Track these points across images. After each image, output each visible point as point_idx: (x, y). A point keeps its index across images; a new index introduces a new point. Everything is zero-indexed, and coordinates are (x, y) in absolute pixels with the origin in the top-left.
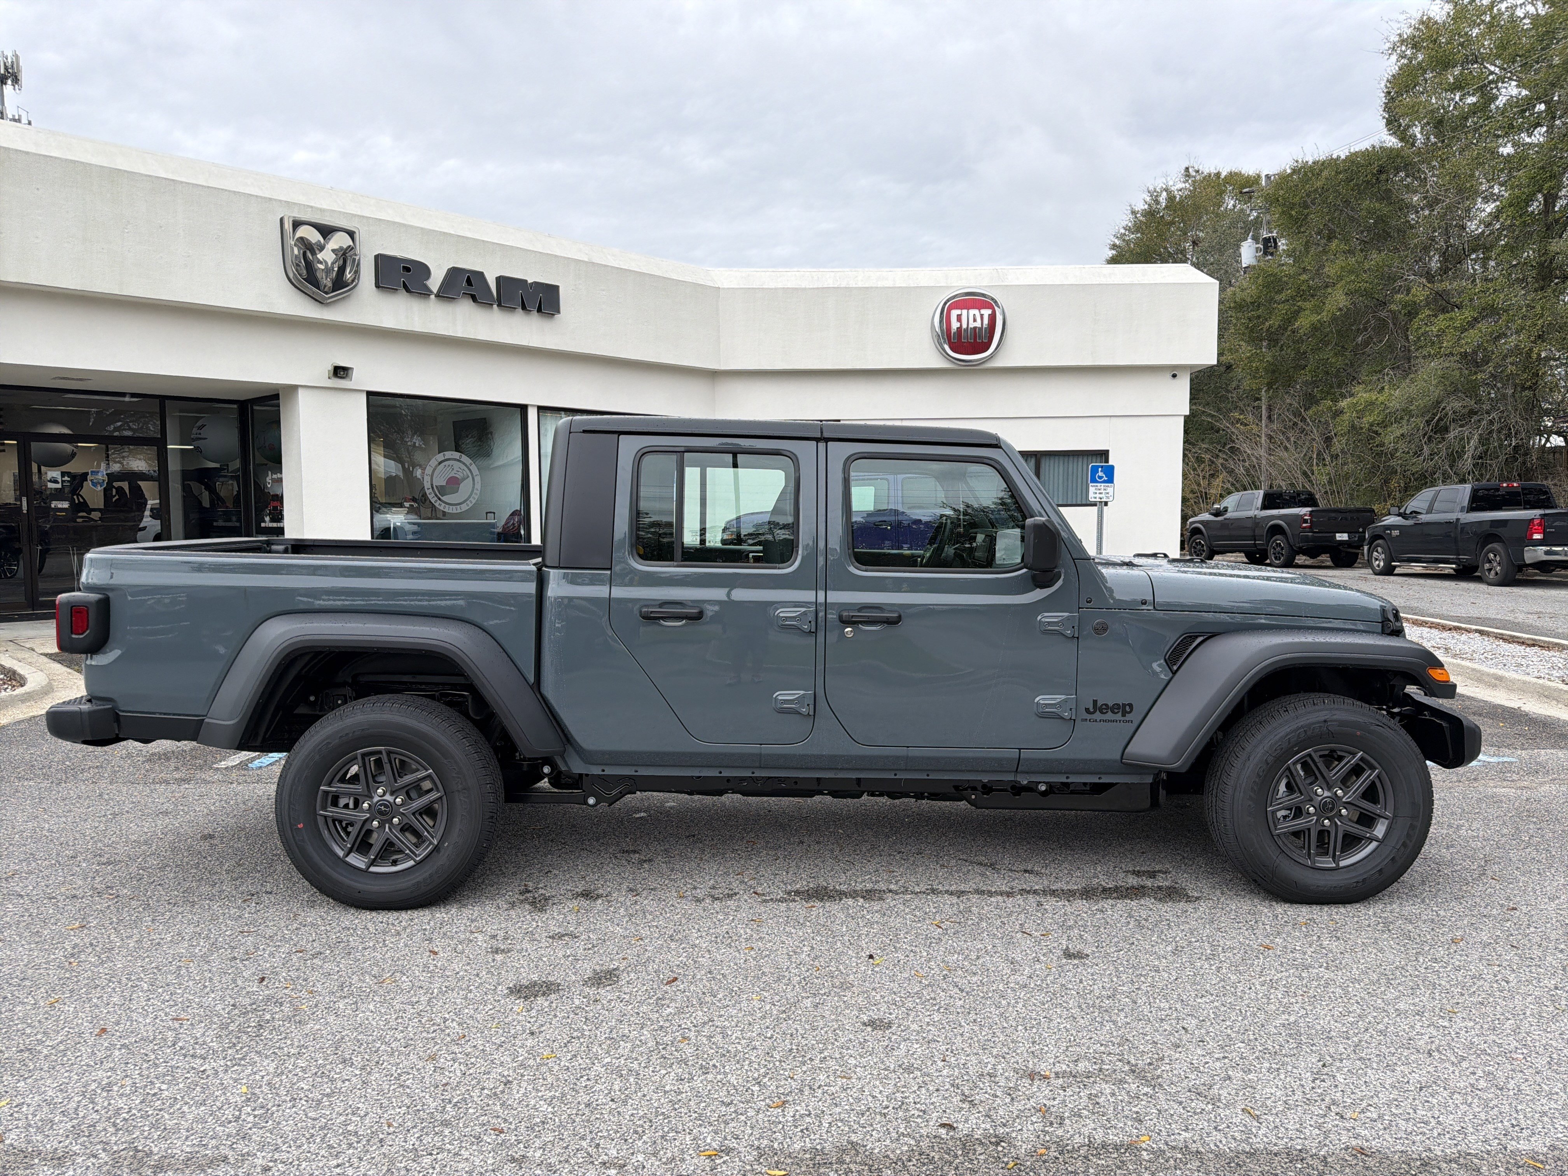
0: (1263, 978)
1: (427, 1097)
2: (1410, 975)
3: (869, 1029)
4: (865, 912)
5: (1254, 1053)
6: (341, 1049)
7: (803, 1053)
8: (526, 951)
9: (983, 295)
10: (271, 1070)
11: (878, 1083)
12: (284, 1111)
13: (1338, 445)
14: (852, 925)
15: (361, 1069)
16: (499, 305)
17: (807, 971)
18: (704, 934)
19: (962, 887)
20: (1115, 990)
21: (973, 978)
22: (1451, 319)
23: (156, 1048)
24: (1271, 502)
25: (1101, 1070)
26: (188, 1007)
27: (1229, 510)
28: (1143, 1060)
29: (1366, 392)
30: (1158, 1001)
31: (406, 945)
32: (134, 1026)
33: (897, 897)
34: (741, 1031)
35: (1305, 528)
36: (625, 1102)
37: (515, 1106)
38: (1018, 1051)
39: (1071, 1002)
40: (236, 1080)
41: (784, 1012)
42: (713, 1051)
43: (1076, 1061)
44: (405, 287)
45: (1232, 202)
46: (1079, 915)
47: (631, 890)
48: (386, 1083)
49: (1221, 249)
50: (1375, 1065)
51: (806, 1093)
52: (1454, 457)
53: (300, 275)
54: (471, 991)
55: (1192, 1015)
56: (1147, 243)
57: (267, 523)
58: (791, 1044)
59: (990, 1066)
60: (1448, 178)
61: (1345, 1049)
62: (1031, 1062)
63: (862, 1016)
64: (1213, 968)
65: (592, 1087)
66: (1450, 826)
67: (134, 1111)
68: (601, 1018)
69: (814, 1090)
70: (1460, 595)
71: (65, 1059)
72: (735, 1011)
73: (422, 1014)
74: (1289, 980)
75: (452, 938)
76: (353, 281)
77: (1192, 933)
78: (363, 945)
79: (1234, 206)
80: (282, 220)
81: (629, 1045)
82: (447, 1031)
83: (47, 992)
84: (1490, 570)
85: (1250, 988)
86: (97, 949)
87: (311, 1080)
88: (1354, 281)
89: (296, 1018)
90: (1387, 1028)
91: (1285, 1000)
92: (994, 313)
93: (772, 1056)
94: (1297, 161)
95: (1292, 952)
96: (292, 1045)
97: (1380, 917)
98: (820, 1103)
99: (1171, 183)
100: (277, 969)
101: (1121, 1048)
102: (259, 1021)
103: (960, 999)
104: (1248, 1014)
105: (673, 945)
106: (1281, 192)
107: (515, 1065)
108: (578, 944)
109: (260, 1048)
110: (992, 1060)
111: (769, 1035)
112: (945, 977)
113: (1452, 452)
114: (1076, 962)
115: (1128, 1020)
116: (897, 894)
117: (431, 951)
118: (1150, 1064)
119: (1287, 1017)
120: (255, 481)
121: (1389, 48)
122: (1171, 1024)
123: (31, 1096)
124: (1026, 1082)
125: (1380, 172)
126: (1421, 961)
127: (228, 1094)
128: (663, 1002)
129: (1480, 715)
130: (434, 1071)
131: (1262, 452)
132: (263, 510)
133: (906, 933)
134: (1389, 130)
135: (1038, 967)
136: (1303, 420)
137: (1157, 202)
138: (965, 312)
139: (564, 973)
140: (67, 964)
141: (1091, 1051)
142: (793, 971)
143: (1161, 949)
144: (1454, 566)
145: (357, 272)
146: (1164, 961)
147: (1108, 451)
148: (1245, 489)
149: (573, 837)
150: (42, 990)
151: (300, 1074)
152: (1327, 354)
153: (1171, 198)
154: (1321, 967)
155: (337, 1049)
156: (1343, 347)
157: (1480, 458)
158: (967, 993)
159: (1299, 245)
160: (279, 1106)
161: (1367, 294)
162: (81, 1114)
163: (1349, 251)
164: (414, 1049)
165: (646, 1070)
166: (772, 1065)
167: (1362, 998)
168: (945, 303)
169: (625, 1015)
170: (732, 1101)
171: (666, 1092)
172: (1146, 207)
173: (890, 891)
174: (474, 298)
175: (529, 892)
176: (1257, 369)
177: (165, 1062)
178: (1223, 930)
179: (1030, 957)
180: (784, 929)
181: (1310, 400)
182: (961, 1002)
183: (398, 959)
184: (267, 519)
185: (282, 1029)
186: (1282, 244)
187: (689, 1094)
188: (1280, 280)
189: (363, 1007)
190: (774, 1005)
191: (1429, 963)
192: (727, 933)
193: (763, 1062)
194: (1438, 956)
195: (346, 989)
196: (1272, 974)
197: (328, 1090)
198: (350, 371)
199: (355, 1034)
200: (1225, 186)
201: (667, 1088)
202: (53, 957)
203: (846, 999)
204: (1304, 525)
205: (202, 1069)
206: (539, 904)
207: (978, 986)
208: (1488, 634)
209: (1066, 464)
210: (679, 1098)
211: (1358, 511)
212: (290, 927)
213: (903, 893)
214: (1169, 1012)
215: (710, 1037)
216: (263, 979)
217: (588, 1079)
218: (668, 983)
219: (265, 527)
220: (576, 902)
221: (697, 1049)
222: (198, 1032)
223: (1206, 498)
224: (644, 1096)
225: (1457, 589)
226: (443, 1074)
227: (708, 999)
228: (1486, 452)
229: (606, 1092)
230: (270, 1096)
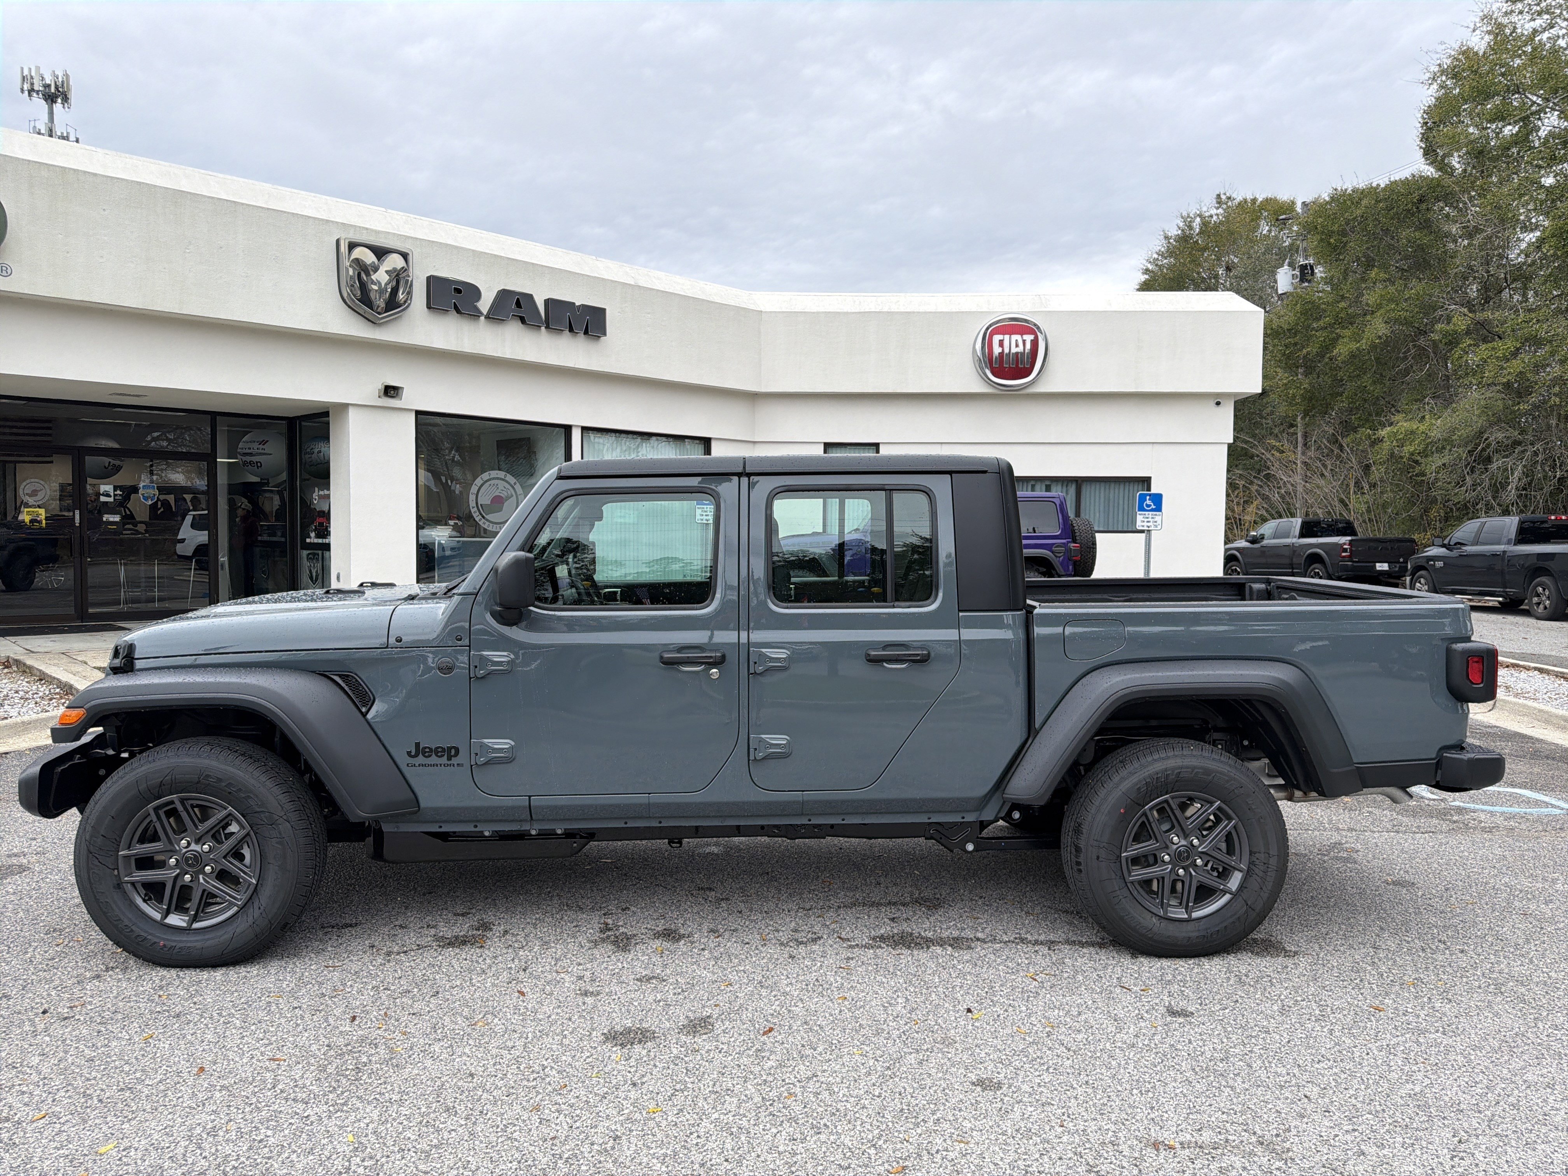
0: (1379, 1043)
1: (537, 1151)
2: (1533, 1043)
3: (979, 1089)
4: (956, 962)
5: (1384, 1125)
6: (443, 1096)
7: (915, 1114)
8: (616, 994)
9: (1026, 321)
10: (376, 1118)
11: (997, 1148)
12: (394, 1163)
13: (1377, 473)
14: (944, 975)
15: (467, 1119)
16: (547, 327)
17: (906, 1024)
18: (794, 981)
19: (1052, 937)
20: (1227, 1052)
21: (1077, 1036)
22: (1493, 349)
23: (256, 1090)
24: (1308, 529)
25: (1227, 1141)
26: (283, 1046)
27: (1266, 537)
28: (1269, 1131)
29: (1406, 421)
30: (1273, 1065)
31: (493, 985)
32: (231, 1066)
33: (986, 946)
34: (847, 1088)
35: (1344, 557)
36: (739, 1163)
37: (628, 1164)
38: (1138, 1118)
39: (1183, 1064)
40: (341, 1128)
41: (889, 1068)
42: (822, 1109)
43: (1199, 1130)
44: (456, 308)
45: (1267, 228)
46: (1177, 969)
47: (712, 931)
48: (493, 1135)
49: (1255, 274)
50: (1513, 1143)
51: (925, 1158)
52: (1498, 487)
53: (354, 296)
54: (565, 1037)
55: (1312, 1082)
56: (1181, 269)
57: (312, 539)
58: (902, 1103)
59: (1111, 1134)
60: (1489, 208)
61: (1479, 1123)
62: (1152, 1130)
63: (969, 1075)
64: (1325, 1030)
65: (704, 1146)
66: (1544, 879)
67: (243, 1159)
68: (702, 1069)
69: (932, 1155)
70: (1510, 630)
71: (167, 1100)
72: (838, 1066)
73: (519, 1059)
74: (1407, 1046)
75: (538, 978)
76: (405, 302)
77: (1297, 992)
78: (450, 984)
79: (1270, 231)
80: (338, 241)
81: (735, 1100)
82: (548, 1080)
83: (140, 1027)
84: (1538, 604)
85: (1368, 1054)
86: (185, 981)
87: (417, 1129)
88: (1394, 310)
89: (392, 1061)
90: (1519, 1101)
91: (1406, 1068)
92: (1036, 338)
93: (883, 1117)
94: (1336, 190)
95: (1404, 1014)
96: (393, 1090)
97: (1490, 978)
98: (941, 1169)
99: (1205, 209)
100: (367, 1008)
101: (1244, 1117)
102: (356, 1064)
103: (1068, 1059)
104: (1371, 1082)
105: (764, 992)
106: (1320, 220)
107: (621, 1118)
108: (667, 988)
109: (361, 1093)
110: (1113, 1127)
111: (877, 1094)
112: (1049, 1034)
113: (1495, 484)
114: (1181, 1020)
115: (1246, 1086)
116: (986, 943)
117: (519, 992)
118: (1277, 1135)
119: (1412, 1087)
120: (301, 497)
121: (1430, 78)
122: (1292, 1091)
123: (137, 1139)
124: (1150, 1152)
125: (1421, 201)
126: (1541, 1027)
127: (335, 1143)
128: (763, 1054)
129: (1553, 759)
130: (540, 1123)
131: (1298, 479)
132: (309, 525)
133: (1001, 985)
134: (1427, 159)
135: (1143, 1024)
136: (1341, 447)
137: (1191, 228)
138: (1007, 337)
139: (657, 1020)
140: (156, 997)
141: (1213, 1119)
142: (891, 1024)
143: (1266, 1007)
144: (1501, 599)
145: (409, 293)
146: (1272, 1020)
147: (1150, 478)
148: (1281, 517)
149: (646, 872)
150: (135, 1024)
151: (405, 1123)
152: (1367, 380)
153: (1205, 224)
154: (1437, 1031)
155: (438, 1096)
156: (1381, 375)
157: (1524, 489)
158: (1074, 1052)
159: (1337, 274)
160: (388, 1157)
161: (1407, 323)
162: (190, 1161)
163: (1389, 280)
164: (517, 1099)
165: (756, 1128)
166: (885, 1126)
167: (1486, 1068)
168: (987, 329)
169: (725, 1066)
170: (849, 1165)
171: (780, 1153)
172: (1180, 232)
173: (978, 939)
174: (523, 320)
175: (609, 930)
176: (1294, 396)
177: (267, 1106)
178: (1328, 988)
179: (1133, 1014)
180: (875, 978)
181: (1348, 428)
182: (1070, 1061)
183: (488, 1000)
184: (313, 535)
185: (380, 1073)
186: (1319, 271)
187: (804, 1155)
188: (1318, 307)
189: (459, 1051)
190: (878, 1061)
191: (1550, 1031)
192: (817, 980)
193: (875, 1122)
194: (1558, 1022)
195: (439, 1031)
196: (1387, 1039)
197: (435, 1141)
198: (400, 391)
199: (455, 1081)
200: (1260, 212)
201: (781, 1149)
202: (141, 989)
203: (950, 1056)
204: (1344, 554)
205: (306, 1115)
206: (623, 943)
207: (1085, 1045)
208: (1547, 672)
209: (1107, 491)
210: (795, 1159)
211: (1399, 540)
212: (374, 963)
213: (991, 941)
214: (1287, 1078)
215: (817, 1094)
216: (354, 1018)
217: (698, 1137)
218: (765, 1033)
219: (310, 543)
220: (658, 942)
221: (805, 1107)
222: (297, 1073)
223: (1241, 525)
224: (758, 1156)
225: (1505, 623)
226: (549, 1126)
227: (808, 1052)
228: (1530, 484)
229: (719, 1151)
230: (378, 1146)
